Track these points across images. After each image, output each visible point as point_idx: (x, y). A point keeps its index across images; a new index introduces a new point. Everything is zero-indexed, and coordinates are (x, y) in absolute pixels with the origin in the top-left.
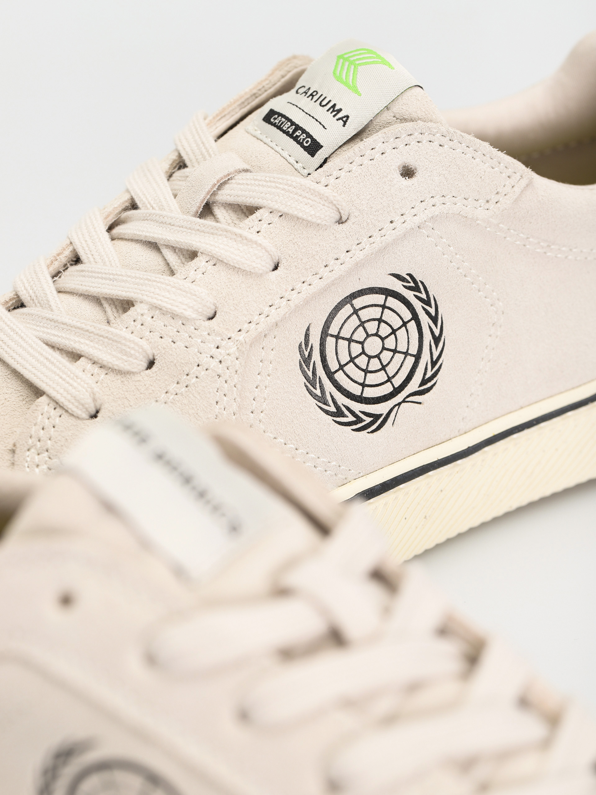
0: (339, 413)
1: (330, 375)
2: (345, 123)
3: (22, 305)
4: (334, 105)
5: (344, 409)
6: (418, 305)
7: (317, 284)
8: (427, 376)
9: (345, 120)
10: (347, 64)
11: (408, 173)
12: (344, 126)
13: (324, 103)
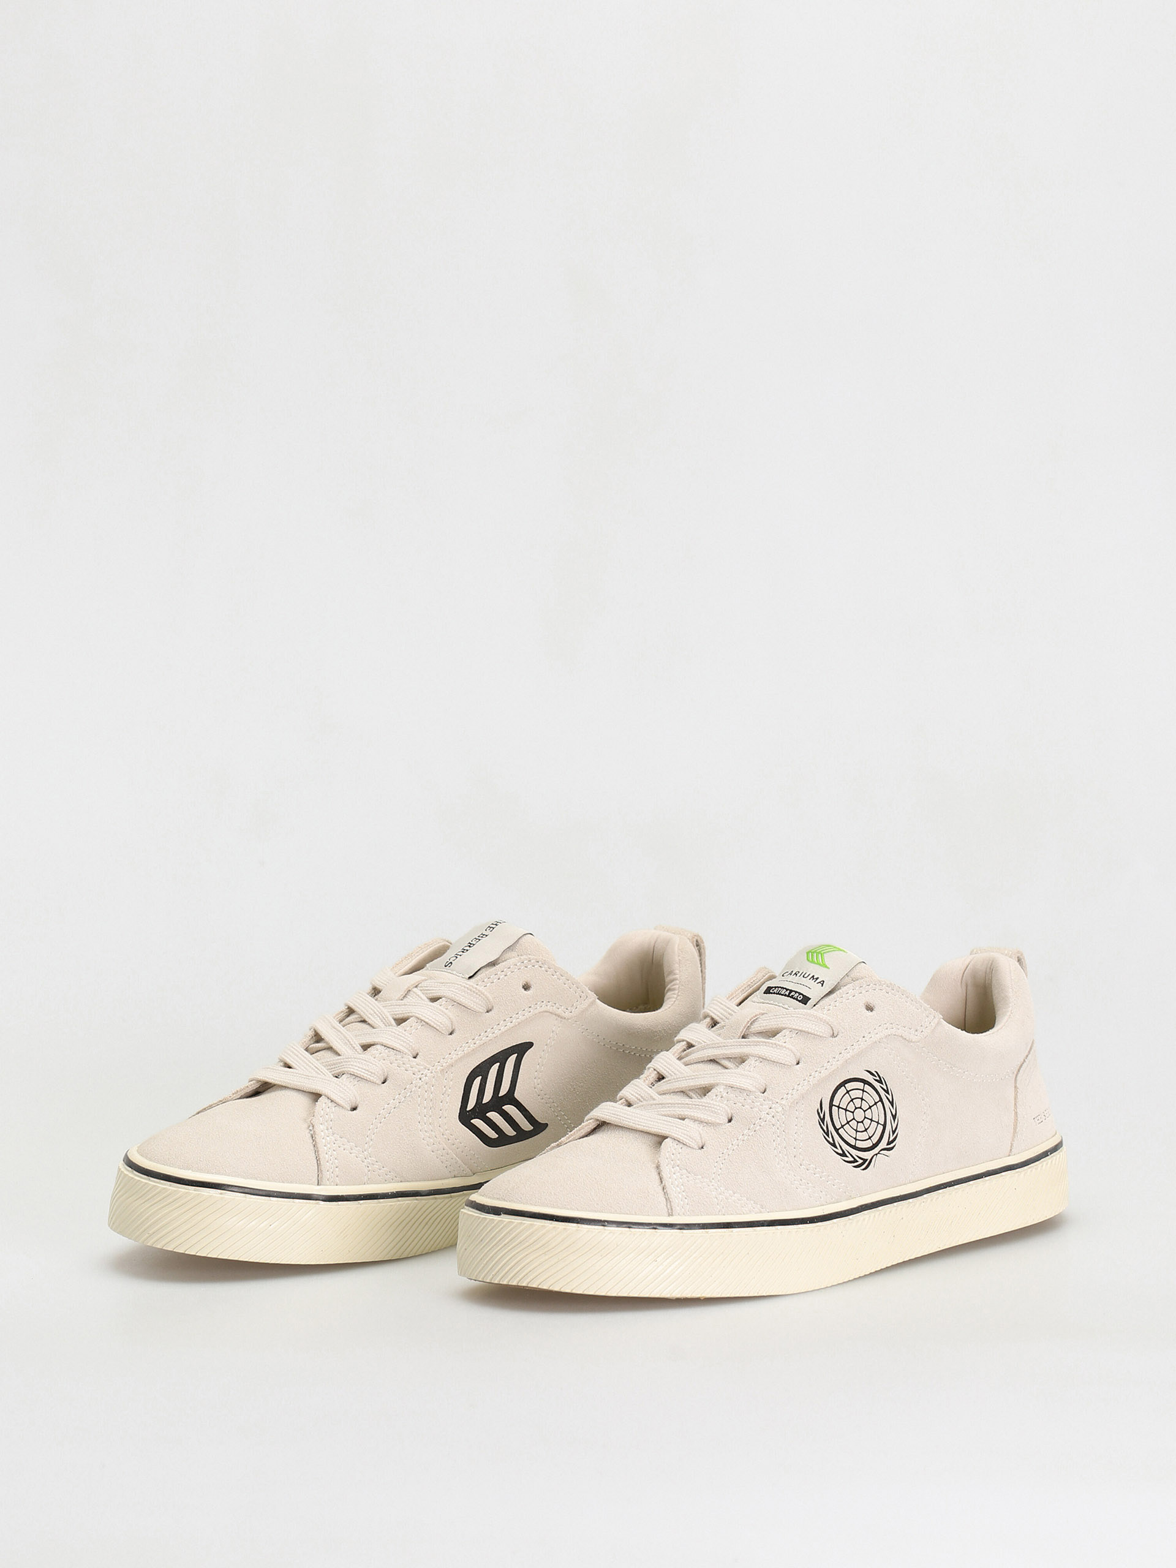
0: (843, 1155)
1: (837, 1130)
2: (822, 985)
3: (663, 1078)
4: (813, 976)
5: (846, 1152)
6: (882, 1093)
7: (824, 1073)
8: (891, 1140)
9: (822, 983)
10: (815, 954)
11: (870, 1008)
12: (822, 986)
13: (805, 976)
